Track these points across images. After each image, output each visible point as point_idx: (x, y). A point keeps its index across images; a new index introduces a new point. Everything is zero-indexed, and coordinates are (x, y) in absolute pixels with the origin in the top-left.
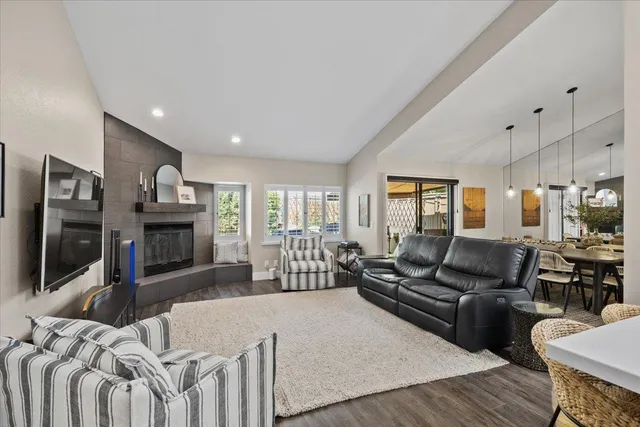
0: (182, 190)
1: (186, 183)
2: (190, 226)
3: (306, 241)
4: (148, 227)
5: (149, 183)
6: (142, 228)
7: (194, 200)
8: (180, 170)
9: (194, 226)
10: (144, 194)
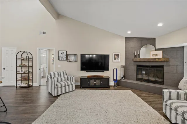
0: (153, 53)
1: (158, 50)
4: (138, 66)
6: (136, 66)
7: (161, 56)
8: (154, 45)
9: (164, 67)
10: (135, 56)
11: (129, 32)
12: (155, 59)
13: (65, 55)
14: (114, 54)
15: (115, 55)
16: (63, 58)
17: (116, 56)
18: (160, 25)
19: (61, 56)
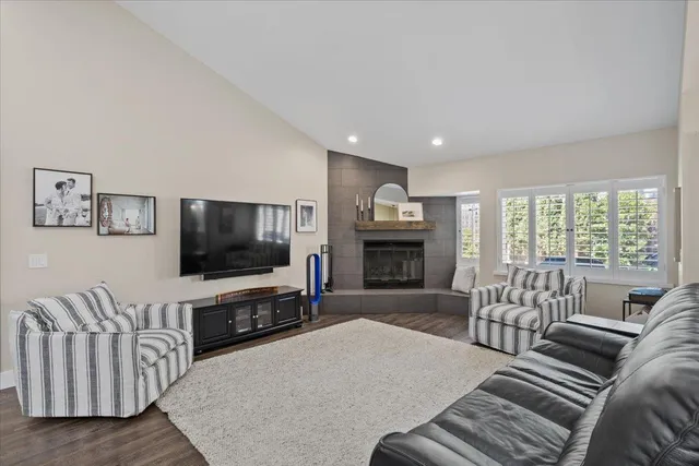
0: (404, 207)
1: (413, 200)
2: (420, 244)
3: (537, 275)
4: (368, 244)
5: (365, 205)
6: (362, 246)
7: (419, 217)
8: (405, 187)
9: (425, 244)
10: (360, 214)
11: (353, 139)
12: (411, 222)
13: (84, 198)
14: (300, 203)
15: (302, 207)
16: (72, 210)
17: (305, 213)
18: (437, 142)
19: (57, 200)
